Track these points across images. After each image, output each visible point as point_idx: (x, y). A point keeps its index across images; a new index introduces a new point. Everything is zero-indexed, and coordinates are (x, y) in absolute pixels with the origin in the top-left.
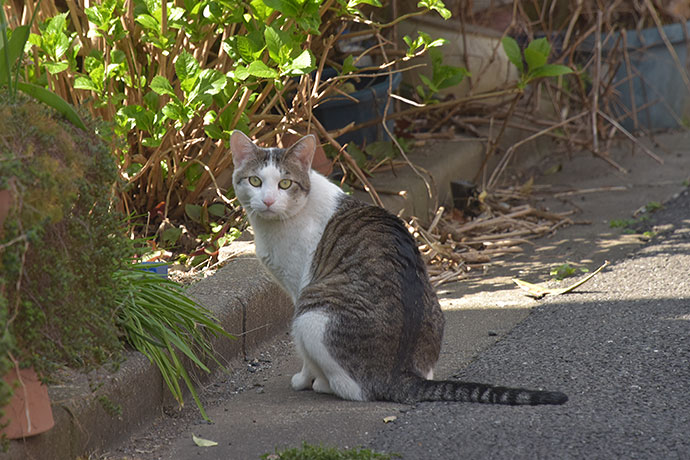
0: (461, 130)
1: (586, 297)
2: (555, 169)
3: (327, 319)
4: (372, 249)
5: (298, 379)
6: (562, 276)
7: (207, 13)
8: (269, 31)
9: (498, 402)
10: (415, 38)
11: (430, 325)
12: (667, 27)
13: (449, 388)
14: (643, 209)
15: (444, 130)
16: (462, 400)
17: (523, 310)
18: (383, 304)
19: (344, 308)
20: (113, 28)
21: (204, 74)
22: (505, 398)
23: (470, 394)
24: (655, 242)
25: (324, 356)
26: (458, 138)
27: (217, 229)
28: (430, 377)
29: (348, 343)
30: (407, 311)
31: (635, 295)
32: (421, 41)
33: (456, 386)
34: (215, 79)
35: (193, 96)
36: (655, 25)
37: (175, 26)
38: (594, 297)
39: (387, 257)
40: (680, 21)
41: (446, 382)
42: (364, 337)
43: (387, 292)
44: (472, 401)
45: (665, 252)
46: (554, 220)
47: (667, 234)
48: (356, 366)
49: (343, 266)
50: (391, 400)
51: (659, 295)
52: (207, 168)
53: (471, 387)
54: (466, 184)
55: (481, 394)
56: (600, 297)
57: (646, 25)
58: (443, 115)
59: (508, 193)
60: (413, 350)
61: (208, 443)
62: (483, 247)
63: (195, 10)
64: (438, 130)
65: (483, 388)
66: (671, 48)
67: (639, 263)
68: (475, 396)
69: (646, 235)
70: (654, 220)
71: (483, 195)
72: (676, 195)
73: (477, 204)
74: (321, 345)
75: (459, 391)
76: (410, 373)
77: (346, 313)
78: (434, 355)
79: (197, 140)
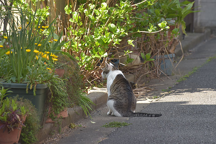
0: (130, 73)
1: (160, 101)
2: (148, 82)
3: (114, 102)
4: (122, 88)
5: (108, 113)
6: (154, 98)
7: (86, 45)
8: (99, 48)
9: (149, 116)
10: (126, 51)
11: (133, 103)
12: (169, 55)
13: (139, 114)
14: (168, 88)
15: (127, 73)
16: (141, 116)
17: (148, 103)
18: (124, 99)
19: (117, 100)
20: (68, 47)
21: (86, 56)
22: (150, 116)
23: (143, 115)
24: (171, 93)
25: (113, 109)
26: (130, 74)
27: (87, 88)
28: (134, 112)
29: (118, 106)
30: (129, 100)
31: (170, 101)
32: (127, 52)
33: (140, 113)
34: (88, 57)
35: (84, 61)
36: (167, 54)
37: (79, 47)
38: (162, 101)
39: (125, 90)
40: (172, 54)
41: (138, 113)
42: (121, 105)
43: (125, 97)
44: (143, 116)
45: (174, 95)
46: (150, 90)
47: (174, 92)
48: (120, 111)
49: (117, 91)
50: (127, 117)
51: (174, 101)
52: (85, 76)
53: (143, 114)
54: (133, 82)
55: (145, 115)
56: (163, 101)
57: (165, 54)
58: (126, 70)
59: (140, 85)
60: (130, 108)
61: (94, 123)
62: (138, 94)
63: (83, 44)
64: (126, 73)
65: (146, 114)
66: (170, 59)
67: (169, 96)
68: (144, 115)
69: (169, 92)
70: (170, 90)
71: (136, 84)
72: (174, 86)
73: (135, 86)
74: (113, 107)
75: (141, 115)
76: (130, 111)
77: (117, 101)
78: (135, 108)
79: (82, 70)
